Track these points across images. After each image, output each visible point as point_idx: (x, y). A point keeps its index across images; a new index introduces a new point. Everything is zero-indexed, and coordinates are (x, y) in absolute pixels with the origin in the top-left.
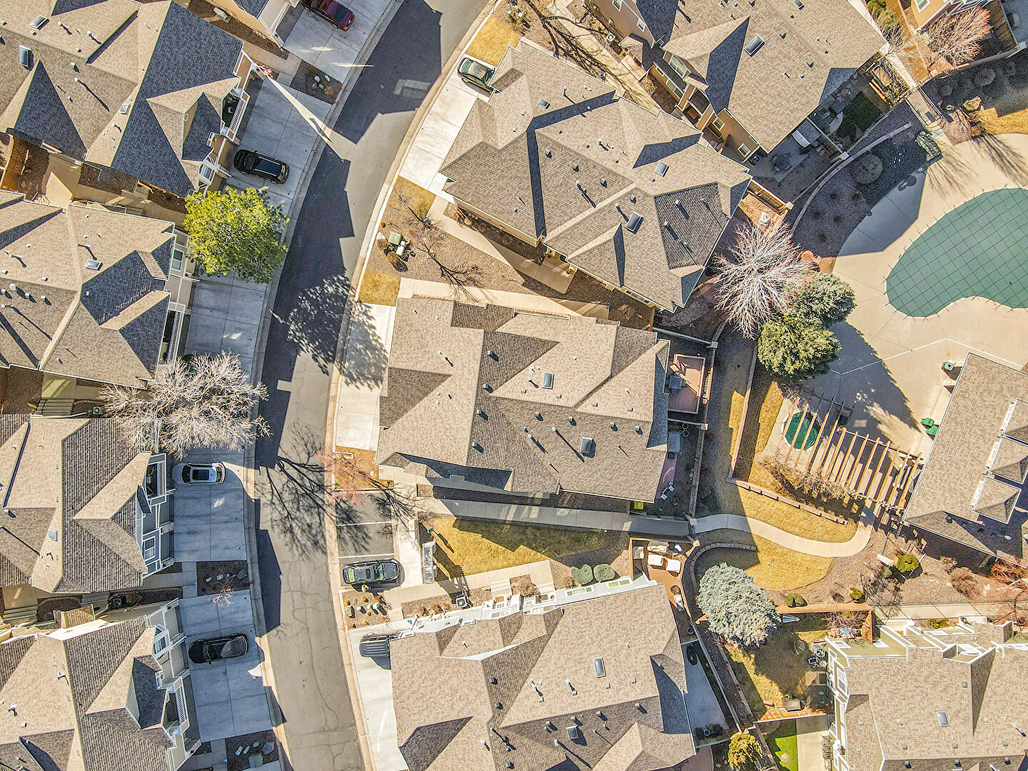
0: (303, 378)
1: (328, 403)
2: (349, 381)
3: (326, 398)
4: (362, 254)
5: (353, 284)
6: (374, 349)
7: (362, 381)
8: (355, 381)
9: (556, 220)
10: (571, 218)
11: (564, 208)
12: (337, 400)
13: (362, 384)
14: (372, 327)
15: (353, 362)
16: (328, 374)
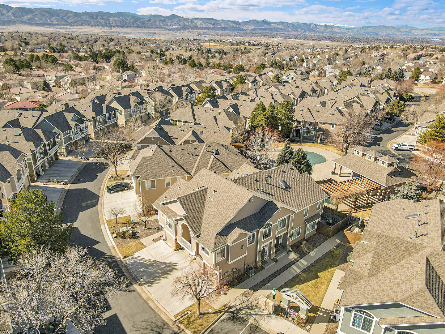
0: (119, 303)
1: (147, 303)
2: (150, 284)
3: (143, 301)
4: (110, 245)
5: (114, 254)
6: (152, 265)
7: (158, 279)
8: (154, 282)
9: (190, 168)
10: (195, 164)
11: (190, 163)
12: (151, 297)
13: (159, 280)
14: (141, 259)
15: (145, 277)
16: (134, 291)
